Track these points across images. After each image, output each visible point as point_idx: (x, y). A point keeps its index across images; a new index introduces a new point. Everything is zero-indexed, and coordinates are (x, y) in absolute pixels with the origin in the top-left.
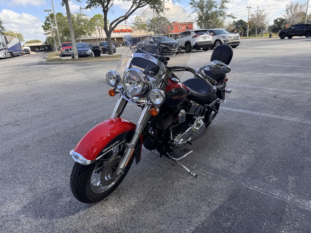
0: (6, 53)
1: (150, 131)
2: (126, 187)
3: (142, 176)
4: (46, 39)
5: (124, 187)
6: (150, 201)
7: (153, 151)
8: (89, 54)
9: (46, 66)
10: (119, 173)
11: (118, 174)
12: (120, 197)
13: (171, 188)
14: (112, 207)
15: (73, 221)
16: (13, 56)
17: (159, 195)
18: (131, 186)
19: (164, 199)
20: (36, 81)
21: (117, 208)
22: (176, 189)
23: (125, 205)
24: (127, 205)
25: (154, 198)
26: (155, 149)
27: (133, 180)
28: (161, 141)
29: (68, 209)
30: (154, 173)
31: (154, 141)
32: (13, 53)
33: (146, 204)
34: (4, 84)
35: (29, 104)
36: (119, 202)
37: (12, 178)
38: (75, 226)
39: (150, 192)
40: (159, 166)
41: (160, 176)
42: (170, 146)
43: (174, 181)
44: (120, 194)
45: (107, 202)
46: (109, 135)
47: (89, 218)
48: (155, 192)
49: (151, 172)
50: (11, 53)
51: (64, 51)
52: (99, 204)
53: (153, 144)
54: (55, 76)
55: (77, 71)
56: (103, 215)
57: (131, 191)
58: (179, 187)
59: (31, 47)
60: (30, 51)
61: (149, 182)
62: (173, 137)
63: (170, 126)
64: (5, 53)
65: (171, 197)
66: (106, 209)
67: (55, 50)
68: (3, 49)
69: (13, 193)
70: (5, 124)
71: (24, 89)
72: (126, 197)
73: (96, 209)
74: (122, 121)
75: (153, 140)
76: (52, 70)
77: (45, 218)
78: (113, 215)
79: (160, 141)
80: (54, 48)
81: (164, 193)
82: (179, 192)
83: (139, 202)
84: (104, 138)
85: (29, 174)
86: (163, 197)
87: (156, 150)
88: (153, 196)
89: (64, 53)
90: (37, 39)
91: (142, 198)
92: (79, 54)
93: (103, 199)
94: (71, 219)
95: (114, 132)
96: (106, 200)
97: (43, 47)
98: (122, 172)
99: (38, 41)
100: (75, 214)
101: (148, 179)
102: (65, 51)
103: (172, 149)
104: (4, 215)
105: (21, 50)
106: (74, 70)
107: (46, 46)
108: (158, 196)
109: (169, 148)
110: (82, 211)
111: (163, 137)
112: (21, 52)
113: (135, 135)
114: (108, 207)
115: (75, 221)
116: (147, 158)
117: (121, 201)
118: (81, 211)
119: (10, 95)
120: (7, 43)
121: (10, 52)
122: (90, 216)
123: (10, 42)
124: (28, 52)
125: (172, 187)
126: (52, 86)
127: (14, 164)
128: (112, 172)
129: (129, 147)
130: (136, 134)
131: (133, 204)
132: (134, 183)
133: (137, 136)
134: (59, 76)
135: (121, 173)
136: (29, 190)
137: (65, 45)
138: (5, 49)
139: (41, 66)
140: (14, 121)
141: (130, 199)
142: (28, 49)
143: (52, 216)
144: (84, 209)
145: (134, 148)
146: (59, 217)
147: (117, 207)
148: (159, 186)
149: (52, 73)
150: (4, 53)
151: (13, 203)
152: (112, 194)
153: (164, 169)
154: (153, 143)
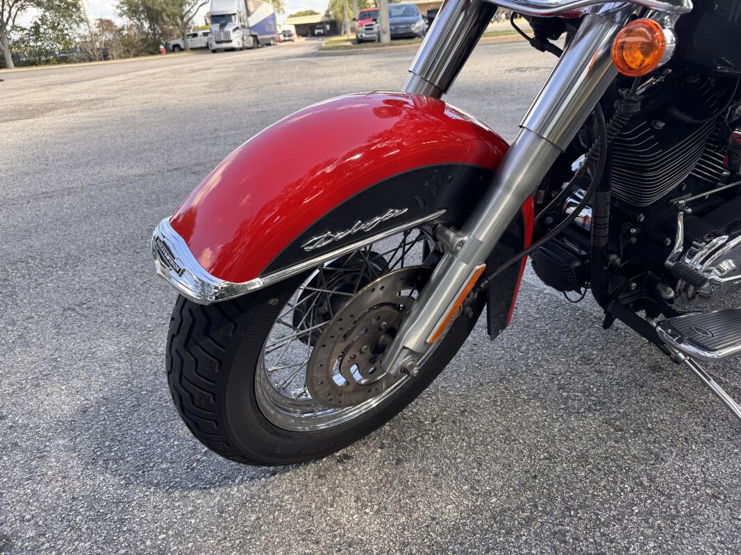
0: (245, 38)
1: (571, 204)
2: (434, 420)
3: (506, 388)
4: (329, 6)
5: (426, 419)
6: (529, 521)
7: (573, 295)
8: (417, 31)
9: (312, 59)
10: (395, 367)
11: (393, 369)
12: (399, 461)
13: (642, 484)
14: (357, 499)
15: (193, 521)
16: (258, 44)
17: (580, 507)
18: (454, 422)
19: (603, 535)
20: (279, 86)
21: (377, 512)
22: (669, 496)
23: (411, 512)
24: (423, 512)
25: (550, 513)
26: (583, 289)
27: (467, 397)
28: (618, 253)
29: (199, 457)
30: (561, 387)
31: (583, 253)
32: (259, 37)
33: (509, 532)
34: (212, 90)
35: (245, 130)
36: (391, 483)
37: (107, 306)
38: (190, 545)
39: (535, 477)
40: (586, 360)
41: (589, 409)
42: (660, 286)
43: (663, 449)
44: (405, 448)
45: (345, 470)
46: (357, 157)
47: (256, 527)
48: (560, 483)
49: (552, 380)
50: (255, 37)
51: (362, 29)
52: (310, 470)
53: (577, 264)
54: (324, 76)
55: (379, 66)
56: (309, 531)
57: (451, 449)
58: (687, 488)
59: (297, 26)
60: (295, 36)
61: (536, 423)
62: (687, 243)
63: (679, 192)
64: (243, 38)
65: (646, 537)
66: (332, 506)
67: (345, 32)
68: (240, 27)
69: (82, 354)
70: (171, 168)
71: (248, 100)
72: (424, 471)
73: (292, 491)
74: (447, 113)
75: (581, 247)
76: (324, 66)
77: (115, 473)
78: (350, 545)
79: (613, 257)
80: (343, 27)
81: (606, 501)
82: (686, 515)
83: (476, 511)
84: (329, 170)
85: (153, 303)
86: (598, 524)
87: (589, 292)
88: (551, 499)
89: (361, 36)
90: (312, 9)
91: (496, 495)
92: (393, 33)
93: (333, 453)
94: (190, 509)
95: (388, 149)
96: (340, 461)
97: (321, 26)
98: (412, 367)
99: (312, 13)
100: (212, 491)
101: (534, 411)
102: (366, 29)
103: (671, 301)
104: (20, 421)
105: (275, 32)
106: (372, 64)
107: (327, 23)
108: (576, 510)
109: (658, 295)
110: (242, 481)
111: (634, 240)
112: (275, 36)
113: (500, 191)
114: (341, 495)
115: (201, 520)
116: (536, 319)
117: (400, 482)
118: (237, 481)
119: (214, 110)
120: (249, 14)
121: (253, 36)
122: (258, 518)
123: (254, 12)
124: (290, 38)
125: (651, 480)
126: (309, 96)
127: (135, 268)
128: (369, 354)
129: (455, 253)
130: (508, 188)
131: (451, 513)
132: (471, 412)
133: (508, 198)
134: (333, 76)
135: (404, 370)
136: (127, 353)
137: (365, 15)
138: (243, 27)
139: (303, 59)
140: (194, 162)
141: (440, 488)
142: (290, 31)
143: (140, 472)
144: (252, 479)
145: (485, 263)
146: (157, 485)
147: (376, 507)
148: (583, 458)
149: (319, 71)
150: (241, 37)
151: (63, 387)
152: (374, 439)
153: (609, 378)
154: (582, 258)
